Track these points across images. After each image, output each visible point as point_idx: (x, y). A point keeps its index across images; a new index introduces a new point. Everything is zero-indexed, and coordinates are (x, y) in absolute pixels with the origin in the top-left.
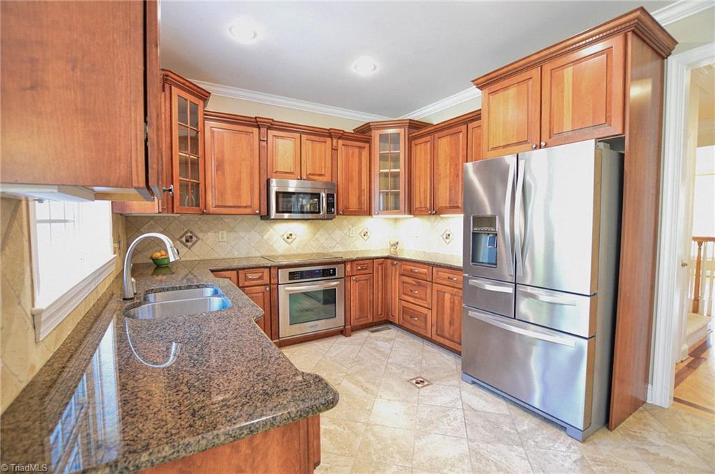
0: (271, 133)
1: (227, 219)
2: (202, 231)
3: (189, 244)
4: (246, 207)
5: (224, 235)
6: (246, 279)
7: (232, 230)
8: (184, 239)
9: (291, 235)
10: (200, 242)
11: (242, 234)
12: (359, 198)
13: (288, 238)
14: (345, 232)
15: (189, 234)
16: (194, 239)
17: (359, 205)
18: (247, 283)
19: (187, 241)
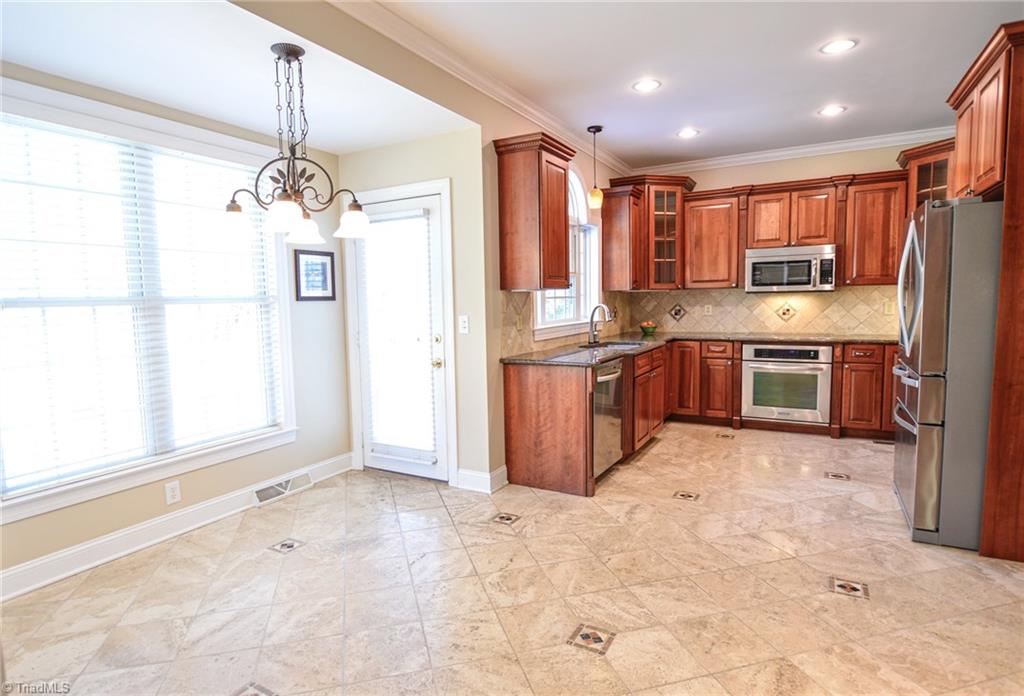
0: (752, 199)
1: (715, 294)
2: (689, 305)
3: (678, 317)
4: (723, 281)
5: (709, 309)
6: (709, 351)
7: (718, 304)
8: (673, 312)
9: (788, 310)
10: (687, 315)
11: (729, 309)
12: (883, 260)
13: (784, 314)
14: (876, 307)
15: (678, 308)
16: (682, 312)
17: (883, 269)
18: (709, 355)
19: (676, 314)
